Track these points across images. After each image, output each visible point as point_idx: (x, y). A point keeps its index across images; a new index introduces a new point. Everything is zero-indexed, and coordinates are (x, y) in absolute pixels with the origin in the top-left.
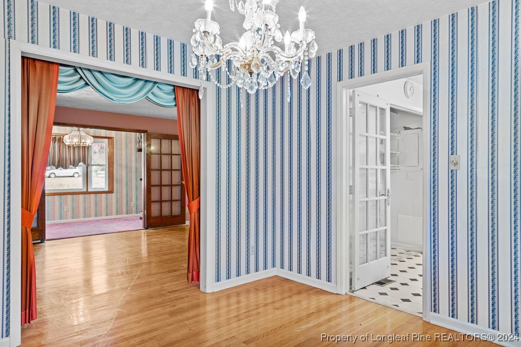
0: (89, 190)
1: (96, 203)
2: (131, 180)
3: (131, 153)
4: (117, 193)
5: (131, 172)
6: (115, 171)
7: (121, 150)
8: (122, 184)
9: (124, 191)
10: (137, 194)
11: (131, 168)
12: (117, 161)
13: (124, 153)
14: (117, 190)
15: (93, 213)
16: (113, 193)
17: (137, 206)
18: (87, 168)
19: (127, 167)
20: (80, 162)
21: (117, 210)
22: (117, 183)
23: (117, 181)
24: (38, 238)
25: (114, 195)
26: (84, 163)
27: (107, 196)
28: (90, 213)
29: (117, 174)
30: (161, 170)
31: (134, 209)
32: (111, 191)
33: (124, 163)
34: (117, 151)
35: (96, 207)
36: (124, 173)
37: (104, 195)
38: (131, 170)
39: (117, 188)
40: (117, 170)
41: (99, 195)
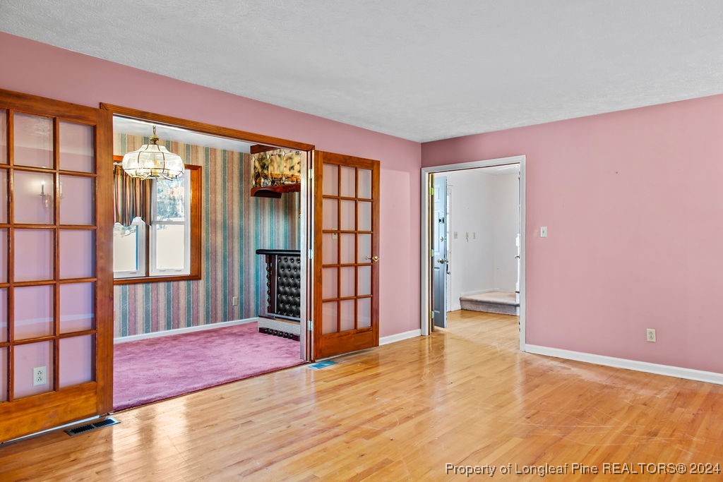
0: (152, 274)
1: (169, 301)
2: (233, 253)
3: (232, 200)
4: (207, 279)
5: (232, 236)
6: (203, 235)
7: (215, 193)
8: (216, 261)
9: (220, 276)
10: (241, 281)
11: (232, 228)
12: (207, 214)
13: (219, 199)
14: (208, 273)
15: (162, 322)
16: (200, 279)
17: (241, 304)
18: (147, 228)
19: (225, 227)
20: (134, 215)
21: (207, 313)
22: (207, 259)
23: (207, 254)
24: (94, 411)
25: (202, 283)
26: (144, 217)
27: (189, 286)
28: (158, 323)
29: (207, 240)
30: (339, 232)
31: (237, 309)
32: (195, 276)
33: (219, 218)
34: (207, 195)
35: (169, 308)
36: (220, 239)
37: (183, 284)
38: (232, 234)
39: (207, 268)
40: (207, 234)
41: (175, 283)
